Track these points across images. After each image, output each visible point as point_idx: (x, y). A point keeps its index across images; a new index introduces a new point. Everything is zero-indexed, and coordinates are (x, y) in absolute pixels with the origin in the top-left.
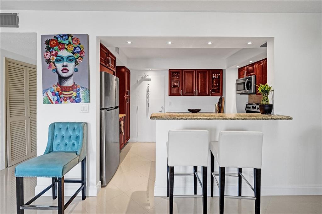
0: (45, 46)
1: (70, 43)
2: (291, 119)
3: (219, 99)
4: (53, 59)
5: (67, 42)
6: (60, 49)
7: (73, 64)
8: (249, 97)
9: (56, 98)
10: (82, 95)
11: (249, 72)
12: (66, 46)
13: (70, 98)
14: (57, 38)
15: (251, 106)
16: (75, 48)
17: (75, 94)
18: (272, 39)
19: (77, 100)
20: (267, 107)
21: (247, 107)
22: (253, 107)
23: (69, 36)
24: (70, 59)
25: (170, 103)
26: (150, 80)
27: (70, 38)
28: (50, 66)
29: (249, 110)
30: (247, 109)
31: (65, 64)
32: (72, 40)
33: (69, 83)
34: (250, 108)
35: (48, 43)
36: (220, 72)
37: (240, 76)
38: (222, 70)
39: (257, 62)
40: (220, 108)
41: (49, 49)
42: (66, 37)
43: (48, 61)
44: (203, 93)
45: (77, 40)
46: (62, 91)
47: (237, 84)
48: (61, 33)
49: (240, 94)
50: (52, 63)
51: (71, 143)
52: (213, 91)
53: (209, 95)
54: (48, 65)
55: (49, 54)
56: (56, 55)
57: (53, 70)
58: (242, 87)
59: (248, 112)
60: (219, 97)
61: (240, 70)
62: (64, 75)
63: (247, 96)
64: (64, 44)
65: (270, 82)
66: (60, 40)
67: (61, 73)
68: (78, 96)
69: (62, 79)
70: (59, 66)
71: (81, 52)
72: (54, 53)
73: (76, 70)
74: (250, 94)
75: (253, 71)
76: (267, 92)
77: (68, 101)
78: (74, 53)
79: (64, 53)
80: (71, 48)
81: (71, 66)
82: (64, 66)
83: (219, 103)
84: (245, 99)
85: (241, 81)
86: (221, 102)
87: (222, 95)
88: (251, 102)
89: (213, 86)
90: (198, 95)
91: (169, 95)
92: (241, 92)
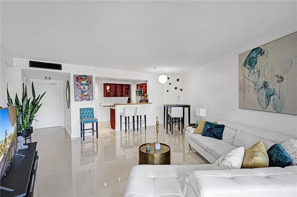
0: (76, 79)
1: (86, 79)
2: (152, 103)
4: (79, 84)
5: (85, 78)
6: (82, 81)
7: (87, 86)
8: (141, 97)
9: (80, 99)
10: (91, 98)
11: (141, 87)
12: (84, 80)
13: (86, 99)
14: (81, 76)
16: (88, 81)
17: (88, 97)
18: (148, 81)
19: (89, 100)
20: (147, 101)
23: (85, 76)
24: (86, 85)
25: (105, 101)
27: (86, 77)
28: (78, 87)
31: (84, 86)
32: (87, 77)
33: (86, 93)
35: (77, 78)
36: (129, 86)
37: (137, 88)
38: (130, 85)
39: (144, 84)
41: (77, 80)
42: (84, 76)
43: (77, 85)
44: (122, 96)
45: (89, 78)
46: (83, 96)
47: (136, 92)
48: (82, 75)
50: (79, 86)
51: (89, 115)
52: (126, 94)
53: (124, 96)
54: (77, 86)
55: (77, 82)
56: (80, 83)
57: (79, 88)
58: (138, 93)
60: (128, 97)
61: (137, 85)
62: (84, 90)
63: (140, 96)
64: (84, 79)
65: (148, 94)
66: (82, 77)
67: (82, 89)
68: (89, 98)
69: (83, 92)
70: (82, 87)
71: (90, 82)
72: (79, 82)
73: (89, 88)
76: (147, 96)
77: (86, 100)
78: (88, 82)
79: (84, 82)
80: (86, 80)
81: (86, 87)
82: (83, 87)
83: (128, 100)
84: (140, 98)
85: (138, 90)
87: (130, 96)
88: (142, 99)
89: (126, 92)
90: (120, 97)
91: (104, 97)
92: (138, 95)
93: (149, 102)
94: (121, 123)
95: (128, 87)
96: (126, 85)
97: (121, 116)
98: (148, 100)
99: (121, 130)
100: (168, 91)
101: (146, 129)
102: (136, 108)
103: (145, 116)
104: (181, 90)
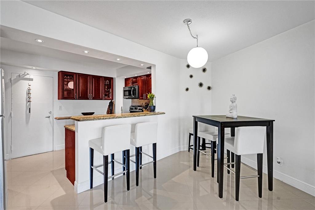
2: (165, 113)
3: (110, 103)
8: (132, 101)
11: (133, 83)
15: (134, 108)
21: (131, 109)
22: (135, 109)
25: (60, 107)
26: (32, 80)
29: (132, 110)
30: (131, 110)
34: (133, 109)
36: (111, 80)
37: (126, 84)
38: (112, 78)
39: (140, 76)
40: (111, 110)
44: (97, 97)
47: (124, 91)
49: (126, 99)
52: (106, 95)
53: (102, 99)
58: (127, 93)
59: (131, 112)
60: (110, 101)
61: (127, 80)
63: (131, 100)
74: (132, 98)
75: (136, 82)
83: (109, 106)
84: (129, 102)
85: (127, 89)
86: (111, 105)
87: (113, 99)
88: (134, 105)
89: (105, 91)
90: (93, 99)
91: (59, 99)
92: (127, 97)
93: (157, 110)
94: (92, 170)
95: (110, 82)
96: (106, 78)
97: (92, 150)
98: (155, 106)
99: (91, 187)
100: (187, 89)
101: (155, 177)
102: (134, 126)
103: (155, 145)
104: (209, 88)
